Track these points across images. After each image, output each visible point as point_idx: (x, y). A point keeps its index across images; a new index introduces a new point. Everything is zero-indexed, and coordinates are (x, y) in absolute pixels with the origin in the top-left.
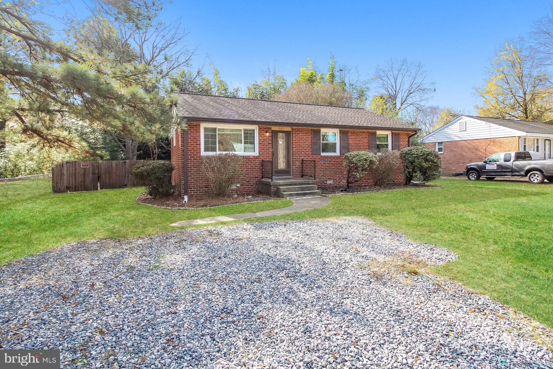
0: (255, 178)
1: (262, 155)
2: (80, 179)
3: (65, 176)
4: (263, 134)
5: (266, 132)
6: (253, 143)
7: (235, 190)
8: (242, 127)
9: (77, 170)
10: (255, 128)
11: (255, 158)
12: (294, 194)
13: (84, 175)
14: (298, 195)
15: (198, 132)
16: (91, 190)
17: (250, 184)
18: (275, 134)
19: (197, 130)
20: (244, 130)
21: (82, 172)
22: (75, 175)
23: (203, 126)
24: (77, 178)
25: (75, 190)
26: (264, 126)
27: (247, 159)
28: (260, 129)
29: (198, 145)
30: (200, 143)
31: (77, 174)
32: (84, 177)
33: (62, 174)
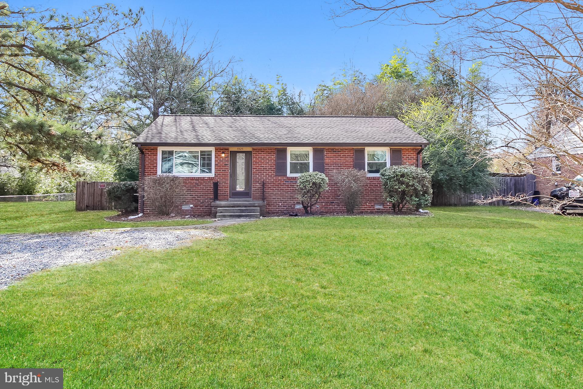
0: (210, 199)
1: (217, 176)
2: (97, 199)
3: (86, 196)
4: (219, 155)
5: (223, 153)
6: (209, 165)
7: (188, 211)
8: (199, 149)
9: (96, 190)
10: (212, 149)
11: (210, 179)
12: (227, 215)
13: (101, 195)
14: (231, 216)
15: (155, 155)
16: (106, 210)
17: (204, 205)
18: (234, 154)
19: (154, 153)
20: (201, 152)
21: (99, 192)
22: (94, 195)
23: (160, 149)
24: (95, 199)
25: (93, 209)
26: (221, 147)
27: (202, 180)
28: (216, 150)
29: (155, 167)
30: (157, 165)
31: (95, 193)
32: (101, 198)
33: (84, 194)
